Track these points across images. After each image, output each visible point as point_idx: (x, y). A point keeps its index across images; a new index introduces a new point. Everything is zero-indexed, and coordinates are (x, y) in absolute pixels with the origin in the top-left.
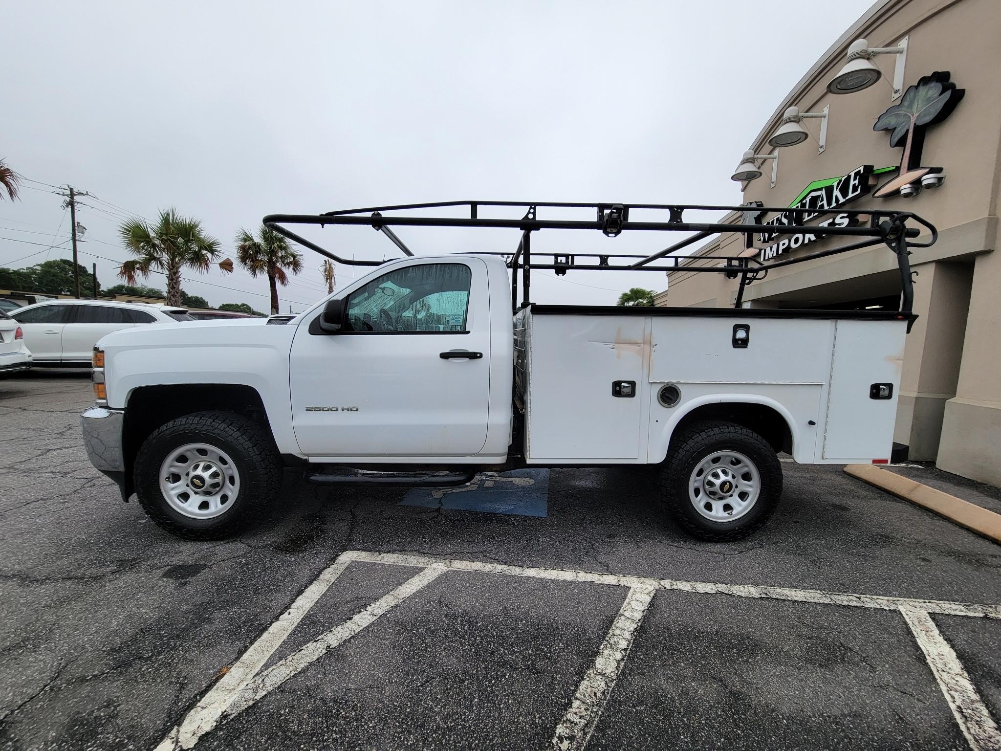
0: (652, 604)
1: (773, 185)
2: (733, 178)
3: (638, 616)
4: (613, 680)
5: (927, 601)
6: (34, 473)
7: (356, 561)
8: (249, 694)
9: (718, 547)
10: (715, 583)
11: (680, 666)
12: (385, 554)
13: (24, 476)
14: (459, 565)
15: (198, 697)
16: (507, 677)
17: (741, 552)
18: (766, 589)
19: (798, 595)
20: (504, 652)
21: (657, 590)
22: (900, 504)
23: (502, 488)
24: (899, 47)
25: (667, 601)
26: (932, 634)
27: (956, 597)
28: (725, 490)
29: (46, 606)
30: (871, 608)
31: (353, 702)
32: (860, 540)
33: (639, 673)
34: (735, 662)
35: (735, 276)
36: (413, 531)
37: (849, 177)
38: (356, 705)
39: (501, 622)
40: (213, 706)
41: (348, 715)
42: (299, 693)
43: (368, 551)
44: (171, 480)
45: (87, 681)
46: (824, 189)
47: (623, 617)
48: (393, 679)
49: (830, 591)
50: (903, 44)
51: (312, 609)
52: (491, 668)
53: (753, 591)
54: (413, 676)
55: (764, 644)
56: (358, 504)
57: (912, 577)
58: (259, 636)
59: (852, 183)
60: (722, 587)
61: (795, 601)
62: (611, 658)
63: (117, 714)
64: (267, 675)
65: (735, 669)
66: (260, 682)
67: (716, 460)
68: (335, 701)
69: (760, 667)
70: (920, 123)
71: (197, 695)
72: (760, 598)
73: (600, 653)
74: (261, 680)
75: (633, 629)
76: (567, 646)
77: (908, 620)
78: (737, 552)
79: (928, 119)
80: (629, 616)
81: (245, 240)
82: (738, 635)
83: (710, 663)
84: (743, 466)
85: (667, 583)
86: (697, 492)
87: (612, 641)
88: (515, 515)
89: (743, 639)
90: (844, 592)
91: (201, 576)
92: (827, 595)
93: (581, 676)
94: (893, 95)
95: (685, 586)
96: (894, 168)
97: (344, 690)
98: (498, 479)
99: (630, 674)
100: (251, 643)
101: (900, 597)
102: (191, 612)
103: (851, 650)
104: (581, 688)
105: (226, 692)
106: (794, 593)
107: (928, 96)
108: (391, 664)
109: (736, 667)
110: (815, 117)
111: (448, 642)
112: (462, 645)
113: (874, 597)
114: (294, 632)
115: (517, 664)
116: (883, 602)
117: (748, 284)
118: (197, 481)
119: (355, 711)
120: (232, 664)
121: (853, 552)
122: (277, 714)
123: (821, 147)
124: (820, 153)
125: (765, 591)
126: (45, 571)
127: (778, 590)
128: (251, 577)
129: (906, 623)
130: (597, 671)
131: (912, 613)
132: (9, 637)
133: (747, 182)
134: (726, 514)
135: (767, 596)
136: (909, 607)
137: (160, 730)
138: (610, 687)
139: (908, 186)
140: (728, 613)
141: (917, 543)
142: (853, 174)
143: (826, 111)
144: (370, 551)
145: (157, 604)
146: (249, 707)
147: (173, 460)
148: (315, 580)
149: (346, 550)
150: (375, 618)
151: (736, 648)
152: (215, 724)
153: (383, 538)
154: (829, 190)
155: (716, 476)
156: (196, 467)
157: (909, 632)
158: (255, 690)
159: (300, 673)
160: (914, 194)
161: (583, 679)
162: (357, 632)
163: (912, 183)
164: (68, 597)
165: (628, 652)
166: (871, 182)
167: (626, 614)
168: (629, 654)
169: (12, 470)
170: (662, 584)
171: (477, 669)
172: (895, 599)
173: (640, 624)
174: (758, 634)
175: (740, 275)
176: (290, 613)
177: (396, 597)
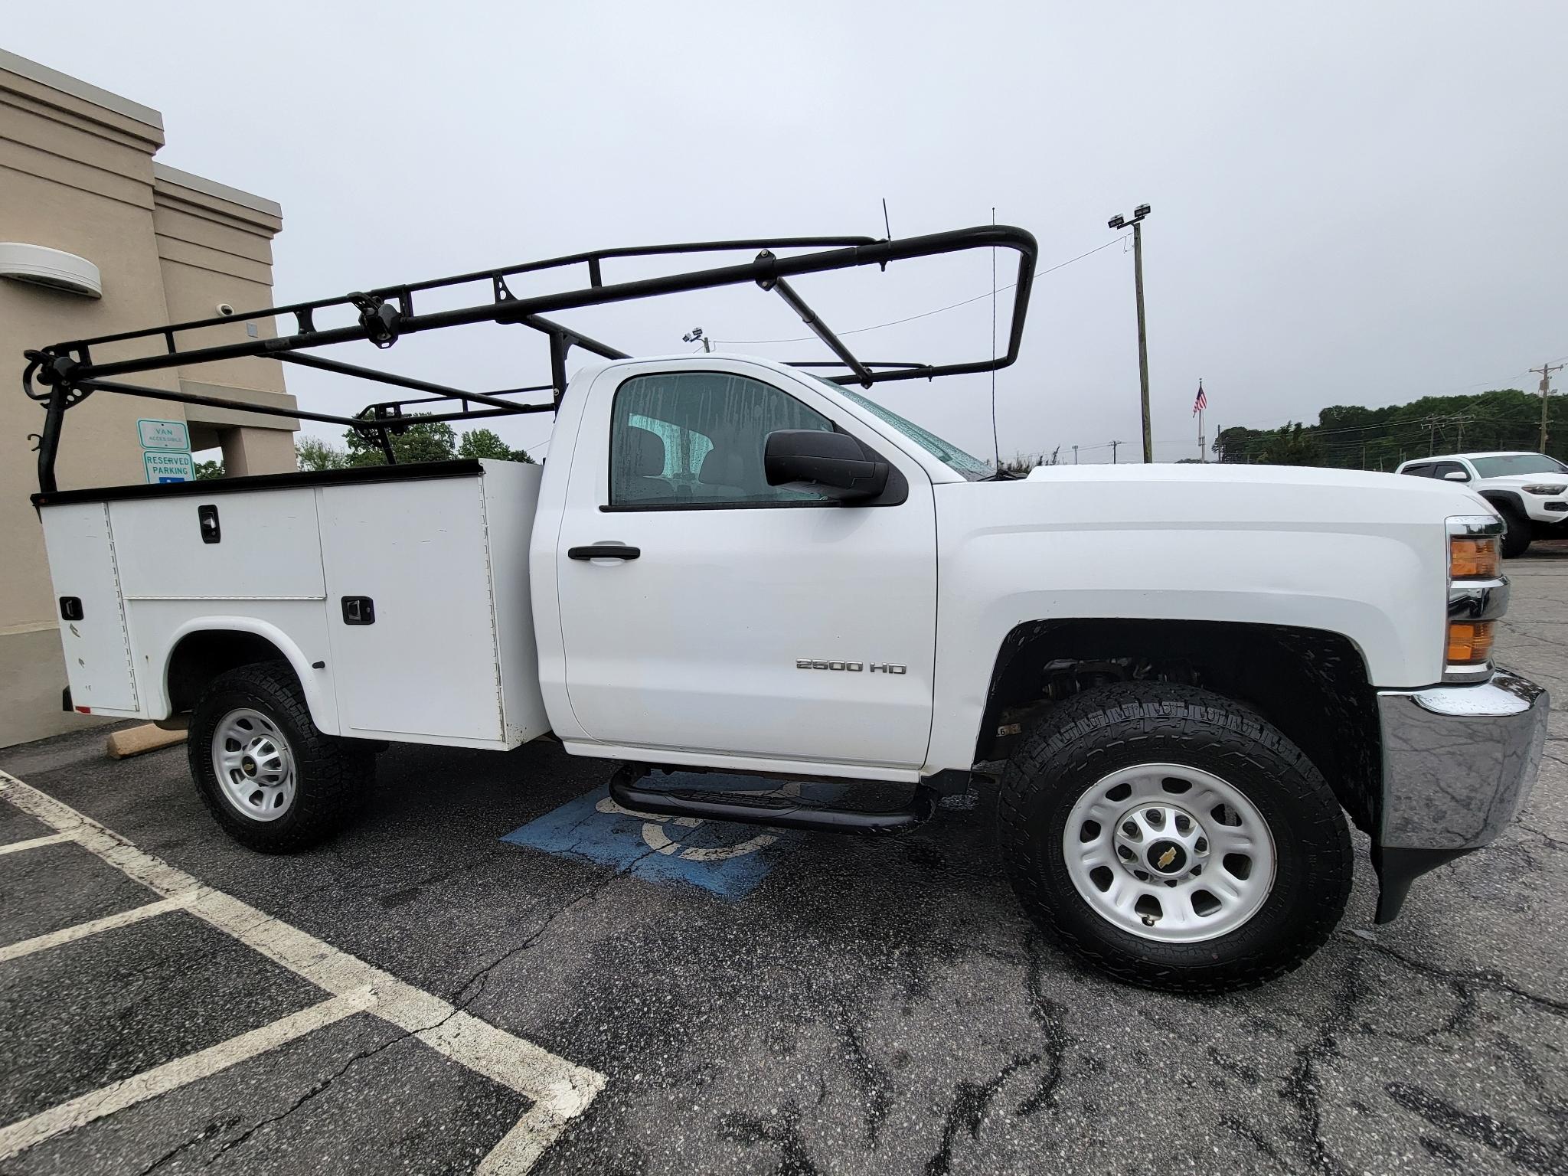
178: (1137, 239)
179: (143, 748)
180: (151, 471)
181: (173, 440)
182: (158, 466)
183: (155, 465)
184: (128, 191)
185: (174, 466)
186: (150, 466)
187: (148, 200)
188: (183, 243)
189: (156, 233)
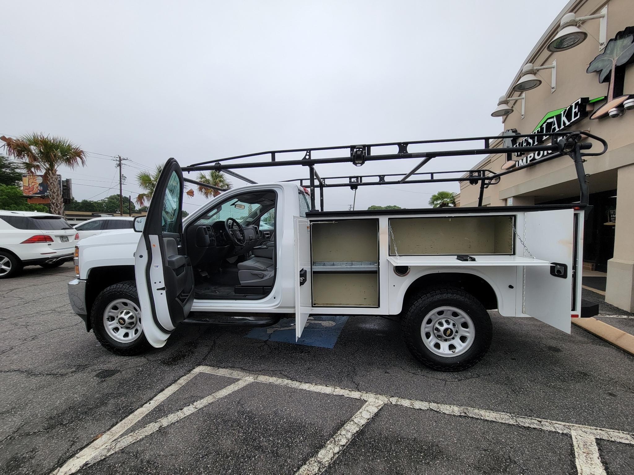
0: (377, 415)
1: (523, 117)
2: (492, 115)
3: (363, 422)
4: (325, 467)
5: (599, 428)
6: (63, 313)
7: (202, 373)
8: (105, 452)
9: (444, 375)
10: (430, 402)
11: (376, 461)
12: (221, 369)
13: (58, 315)
14: (262, 378)
15: (78, 451)
16: (256, 457)
17: (459, 380)
18: (467, 409)
19: (490, 415)
20: (263, 439)
21: (385, 404)
22: (607, 348)
23: (313, 328)
24: (601, 13)
25: (388, 413)
26: (591, 456)
27: (627, 427)
28: (447, 335)
29: (32, 389)
30: (547, 431)
31: (158, 463)
32: (561, 375)
33: (345, 464)
34: (418, 463)
35: (476, 183)
36: (245, 354)
37: (571, 107)
38: (159, 466)
39: (270, 419)
40: (83, 457)
41: (151, 471)
42: (131, 454)
43: (212, 366)
44: (110, 320)
45: (30, 435)
46: (555, 117)
47: (352, 423)
48: (187, 451)
49: (518, 414)
50: (604, 11)
51: (163, 402)
52: (250, 450)
53: (456, 410)
54: (200, 450)
55: (447, 452)
56: (220, 336)
57: (594, 408)
58: (127, 416)
59: (574, 111)
60: (433, 406)
61: (486, 420)
62: (331, 451)
63: (34, 457)
64: (119, 441)
65: (416, 469)
66: (114, 445)
67: (440, 313)
68: (148, 462)
69: (436, 469)
70: (619, 64)
71: (78, 449)
72: (459, 416)
73: (325, 446)
74: (115, 444)
75: (355, 431)
76: (305, 440)
77: (575, 443)
78: (457, 380)
79: (625, 60)
80: (356, 422)
81: (201, 178)
82: (429, 443)
83: (399, 462)
84: (461, 318)
85: (394, 400)
86: (428, 335)
87: (336, 439)
88: (312, 347)
89: (432, 446)
90: (530, 416)
91: (113, 377)
92: (515, 418)
93: (305, 461)
94: (600, 47)
95: (406, 403)
96: (603, 97)
97: (157, 455)
98: (313, 322)
99: (338, 464)
100: (121, 421)
101: (576, 424)
102: (99, 399)
103: (515, 463)
104: (301, 470)
105: (94, 449)
106: (487, 414)
107: (624, 44)
108: (191, 441)
109: (418, 467)
110: (546, 69)
111: (231, 430)
112: (239, 432)
113: (554, 422)
114: (147, 415)
115: (267, 449)
116: (559, 427)
117: (486, 188)
118: (121, 321)
119: (156, 470)
120: (105, 432)
121: (551, 385)
122: (113, 467)
123: (553, 88)
124: (552, 92)
125: (466, 411)
126: (41, 369)
127: (476, 411)
128: (140, 379)
129: (572, 445)
130: (317, 459)
131: (581, 438)
132: (7, 406)
133: (505, 117)
134: (450, 352)
135: (466, 415)
136: (580, 432)
137: (50, 469)
138: (321, 472)
139: (614, 109)
140: (430, 425)
141: (610, 381)
142: (574, 105)
143: (554, 63)
144: (214, 366)
145: (84, 393)
146: (101, 460)
147: (110, 309)
148: (174, 383)
149: (199, 365)
150: (196, 410)
151: (424, 452)
152: (79, 469)
153: (225, 359)
154: (559, 117)
155: (441, 324)
156: (122, 313)
157: (572, 454)
158: (109, 450)
159: (138, 441)
160: (621, 115)
161: (305, 464)
162: (181, 418)
163: (617, 107)
164: (44, 385)
165: (344, 448)
166: (588, 108)
167: (356, 420)
168: (344, 450)
169: (54, 312)
170: (391, 400)
171: (240, 450)
172: (571, 424)
173: (361, 428)
174: (446, 443)
175: (480, 182)
176: (150, 403)
177: (214, 397)
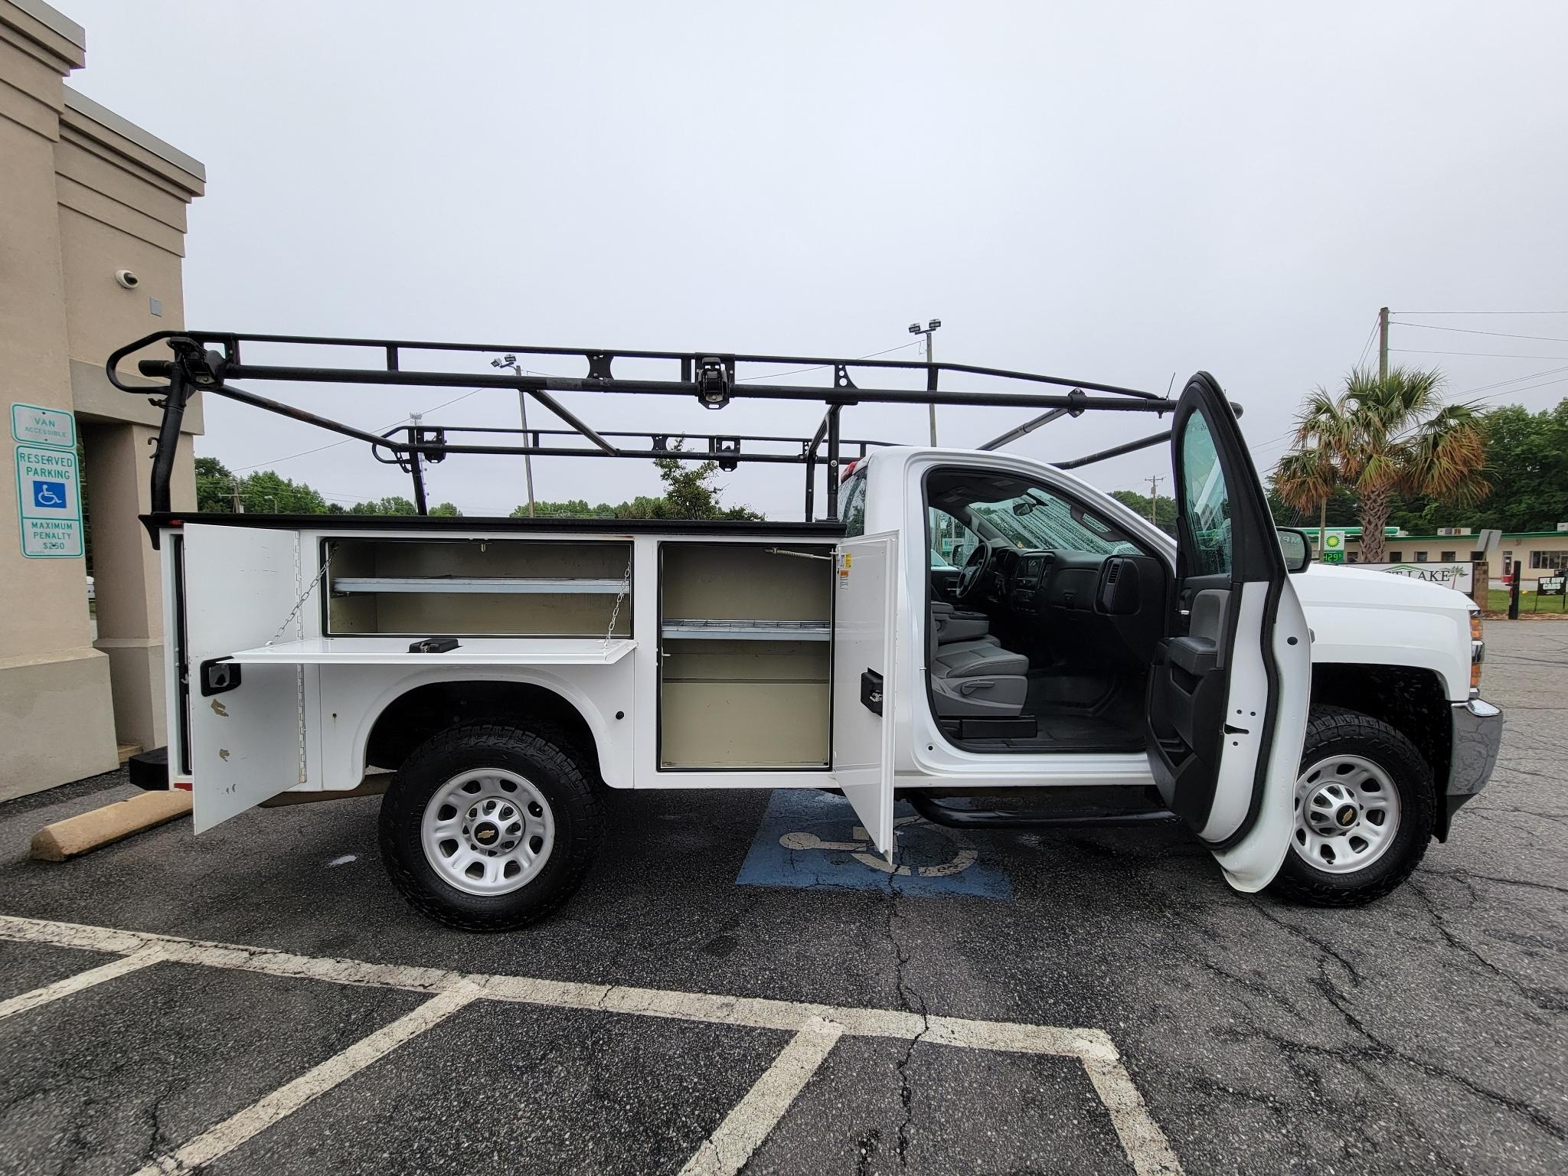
178: (929, 345)
179: (93, 844)
180: (23, 471)
181: (56, 433)
182: (33, 466)
183: (30, 465)
184: (26, 112)
185: (54, 467)
186: (24, 465)
187: (53, 129)
188: (85, 190)
189: (57, 173)
